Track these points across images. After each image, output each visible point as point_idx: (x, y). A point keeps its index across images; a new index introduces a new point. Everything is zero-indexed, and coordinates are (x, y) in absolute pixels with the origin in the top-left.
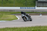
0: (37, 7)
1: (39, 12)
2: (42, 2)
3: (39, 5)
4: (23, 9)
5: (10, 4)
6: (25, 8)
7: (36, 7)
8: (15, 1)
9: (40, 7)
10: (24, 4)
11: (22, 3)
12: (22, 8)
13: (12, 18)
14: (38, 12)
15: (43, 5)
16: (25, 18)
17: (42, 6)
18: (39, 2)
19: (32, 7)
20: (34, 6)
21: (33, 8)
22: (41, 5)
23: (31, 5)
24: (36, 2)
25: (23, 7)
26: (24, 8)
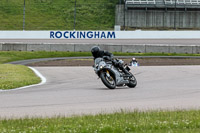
0: (122, 29)
1: (132, 51)
2: (144, 9)
3: (130, 21)
4: (63, 37)
5: (7, 18)
6: (71, 35)
7: (116, 32)
8: (27, 3)
9: (134, 28)
10: (65, 19)
11: (57, 15)
12: (59, 35)
13: (17, 78)
14: (125, 51)
15: (148, 23)
16: (108, 75)
17: (145, 25)
18: (129, 8)
19: (101, 32)
20: (110, 24)
21: (106, 32)
22: (140, 19)
23: (97, 20)
24: (119, 8)
25: (63, 32)
26: (67, 35)
